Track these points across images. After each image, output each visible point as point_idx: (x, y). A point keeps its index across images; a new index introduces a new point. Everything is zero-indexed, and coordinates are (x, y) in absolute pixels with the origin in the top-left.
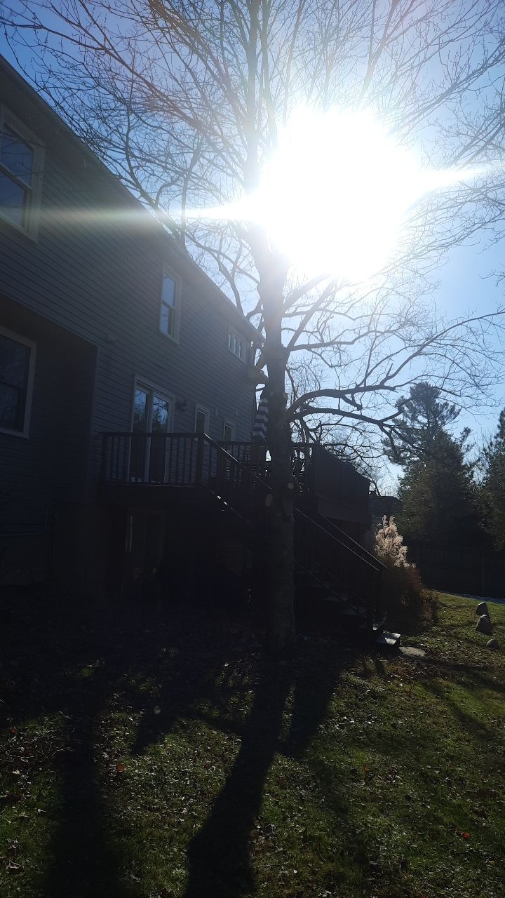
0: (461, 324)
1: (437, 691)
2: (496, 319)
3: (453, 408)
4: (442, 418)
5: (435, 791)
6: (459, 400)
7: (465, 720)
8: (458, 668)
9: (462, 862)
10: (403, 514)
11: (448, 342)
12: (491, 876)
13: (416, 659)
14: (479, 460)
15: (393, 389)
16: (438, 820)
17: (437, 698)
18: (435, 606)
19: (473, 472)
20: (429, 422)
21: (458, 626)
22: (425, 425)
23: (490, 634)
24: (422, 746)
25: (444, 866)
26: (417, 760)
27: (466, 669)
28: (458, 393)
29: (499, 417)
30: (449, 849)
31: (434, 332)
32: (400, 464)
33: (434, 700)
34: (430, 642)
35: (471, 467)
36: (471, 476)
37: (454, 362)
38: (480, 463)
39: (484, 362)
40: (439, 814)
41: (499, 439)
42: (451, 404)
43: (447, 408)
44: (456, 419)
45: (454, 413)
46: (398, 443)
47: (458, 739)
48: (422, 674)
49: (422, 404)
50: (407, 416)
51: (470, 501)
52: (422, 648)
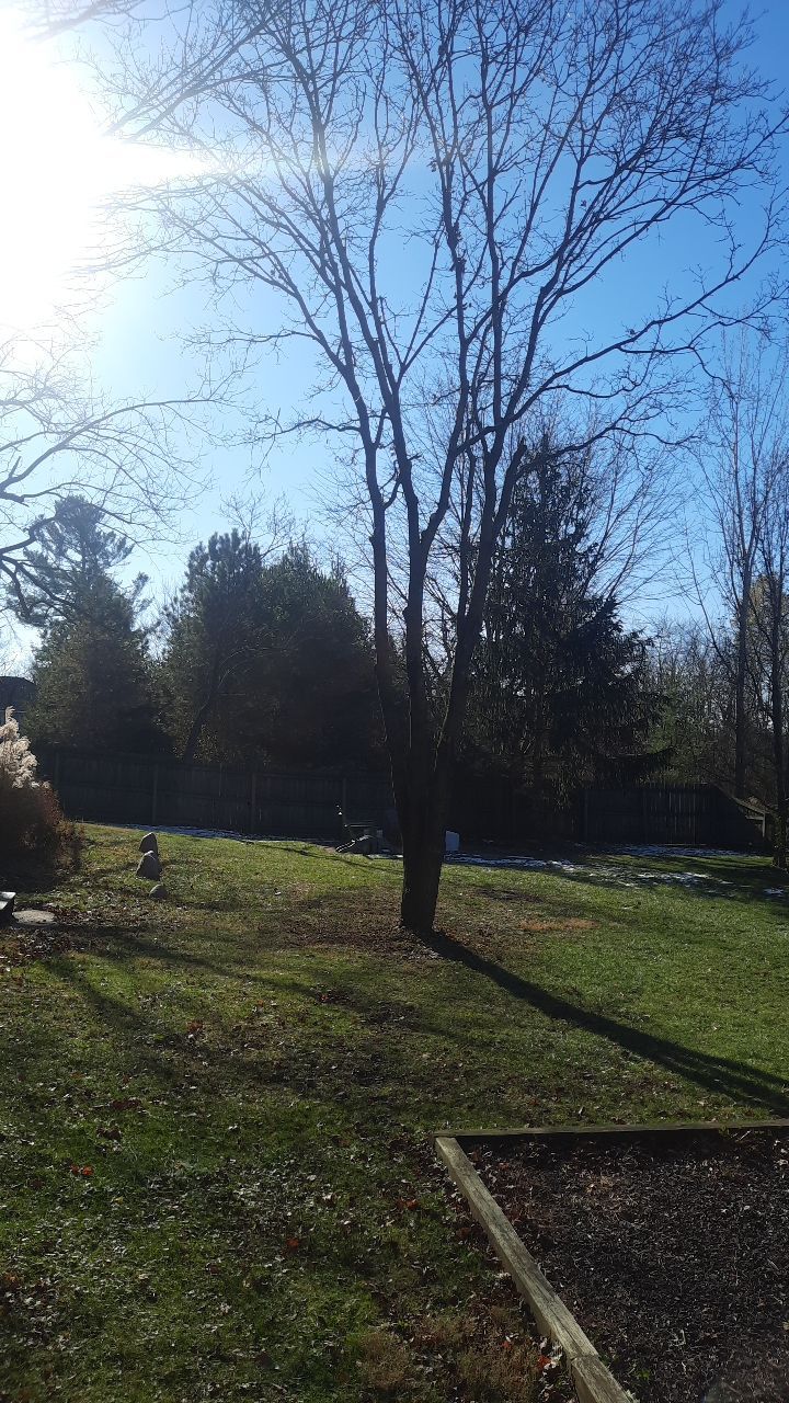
0: (132, 408)
1: (66, 971)
2: (185, 409)
3: (123, 542)
4: (106, 555)
5: (45, 1119)
6: (128, 529)
7: (103, 1006)
8: (103, 932)
9: (76, 1211)
10: (38, 706)
11: (112, 434)
12: (115, 1218)
13: (38, 927)
14: (159, 623)
15: (20, 500)
16: (46, 1160)
17: (64, 980)
18: (77, 844)
19: (147, 642)
20: (84, 561)
21: (110, 871)
22: (77, 564)
23: (157, 878)
24: (33, 1056)
25: (46, 1224)
26: (22, 1078)
27: (115, 932)
28: (127, 518)
29: (186, 561)
30: (57, 1197)
31: (89, 414)
32: (36, 625)
33: (60, 985)
34: (63, 898)
35: (145, 634)
36: (145, 648)
37: (120, 468)
38: (158, 629)
39: (166, 472)
40: (49, 1150)
41: (187, 593)
42: (119, 536)
43: (113, 541)
44: (127, 559)
45: (124, 549)
46: (30, 590)
47: (92, 1035)
48: (44, 949)
49: (73, 531)
50: (49, 548)
51: (141, 685)
52: (51, 910)
